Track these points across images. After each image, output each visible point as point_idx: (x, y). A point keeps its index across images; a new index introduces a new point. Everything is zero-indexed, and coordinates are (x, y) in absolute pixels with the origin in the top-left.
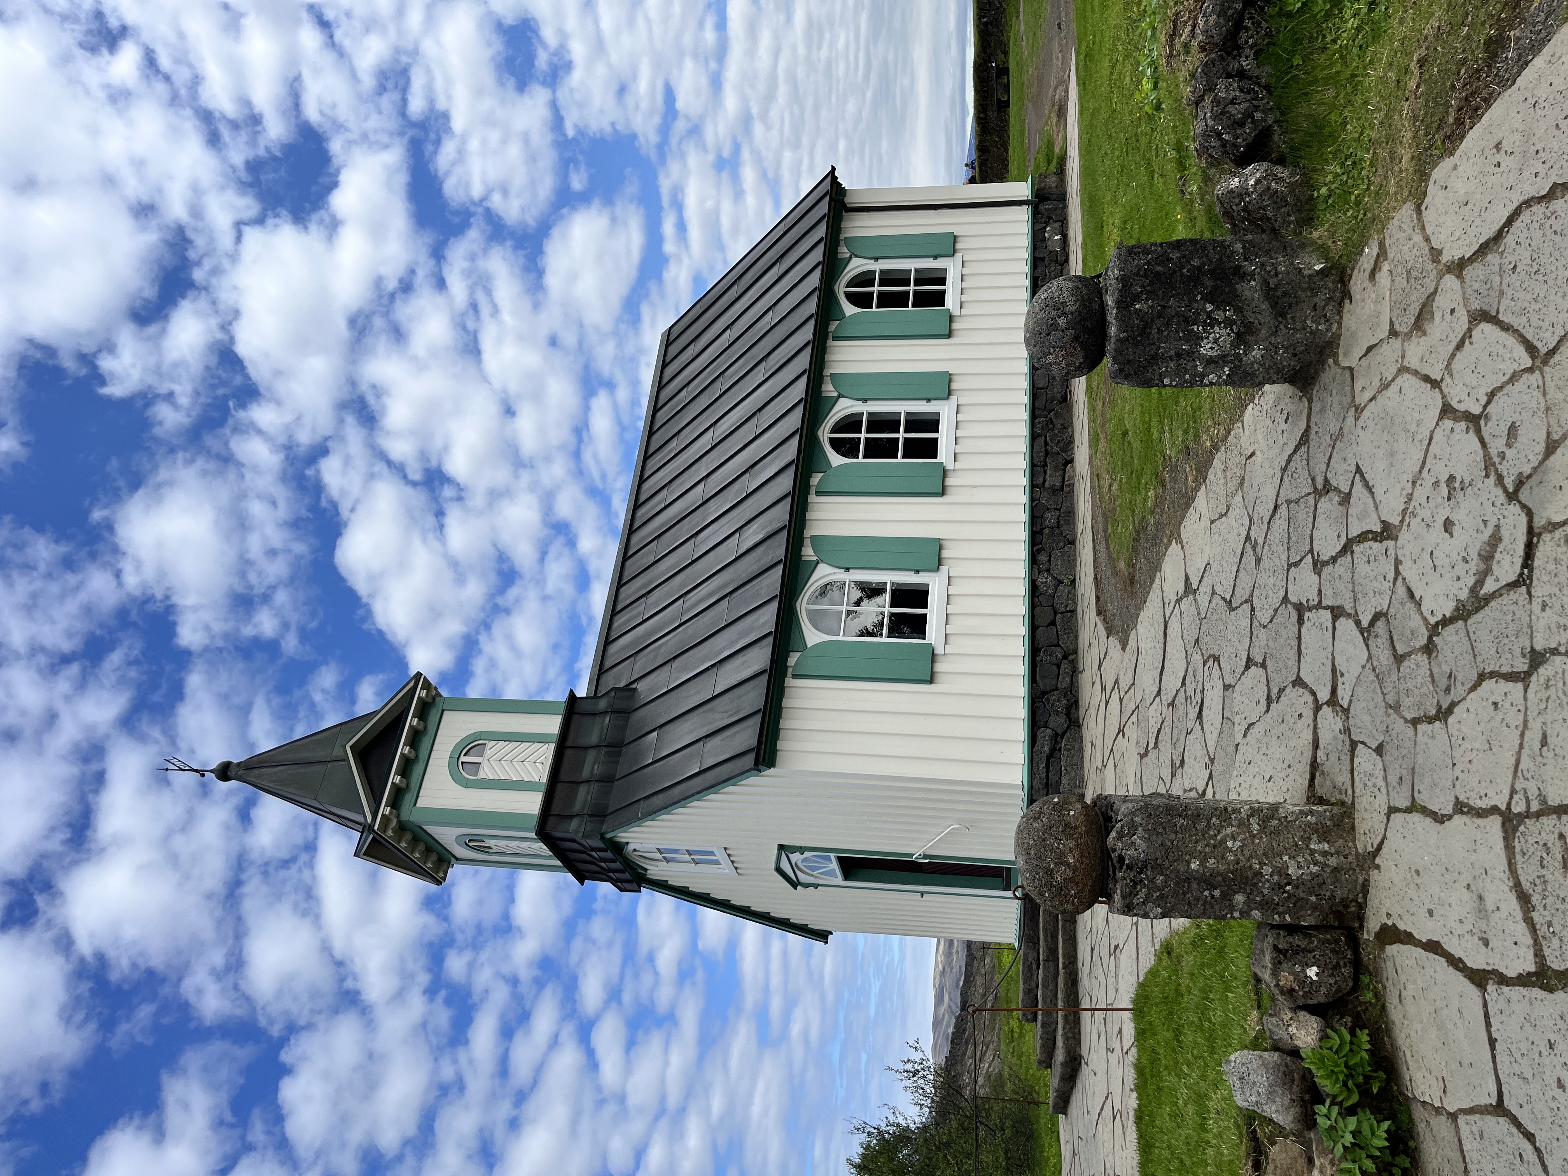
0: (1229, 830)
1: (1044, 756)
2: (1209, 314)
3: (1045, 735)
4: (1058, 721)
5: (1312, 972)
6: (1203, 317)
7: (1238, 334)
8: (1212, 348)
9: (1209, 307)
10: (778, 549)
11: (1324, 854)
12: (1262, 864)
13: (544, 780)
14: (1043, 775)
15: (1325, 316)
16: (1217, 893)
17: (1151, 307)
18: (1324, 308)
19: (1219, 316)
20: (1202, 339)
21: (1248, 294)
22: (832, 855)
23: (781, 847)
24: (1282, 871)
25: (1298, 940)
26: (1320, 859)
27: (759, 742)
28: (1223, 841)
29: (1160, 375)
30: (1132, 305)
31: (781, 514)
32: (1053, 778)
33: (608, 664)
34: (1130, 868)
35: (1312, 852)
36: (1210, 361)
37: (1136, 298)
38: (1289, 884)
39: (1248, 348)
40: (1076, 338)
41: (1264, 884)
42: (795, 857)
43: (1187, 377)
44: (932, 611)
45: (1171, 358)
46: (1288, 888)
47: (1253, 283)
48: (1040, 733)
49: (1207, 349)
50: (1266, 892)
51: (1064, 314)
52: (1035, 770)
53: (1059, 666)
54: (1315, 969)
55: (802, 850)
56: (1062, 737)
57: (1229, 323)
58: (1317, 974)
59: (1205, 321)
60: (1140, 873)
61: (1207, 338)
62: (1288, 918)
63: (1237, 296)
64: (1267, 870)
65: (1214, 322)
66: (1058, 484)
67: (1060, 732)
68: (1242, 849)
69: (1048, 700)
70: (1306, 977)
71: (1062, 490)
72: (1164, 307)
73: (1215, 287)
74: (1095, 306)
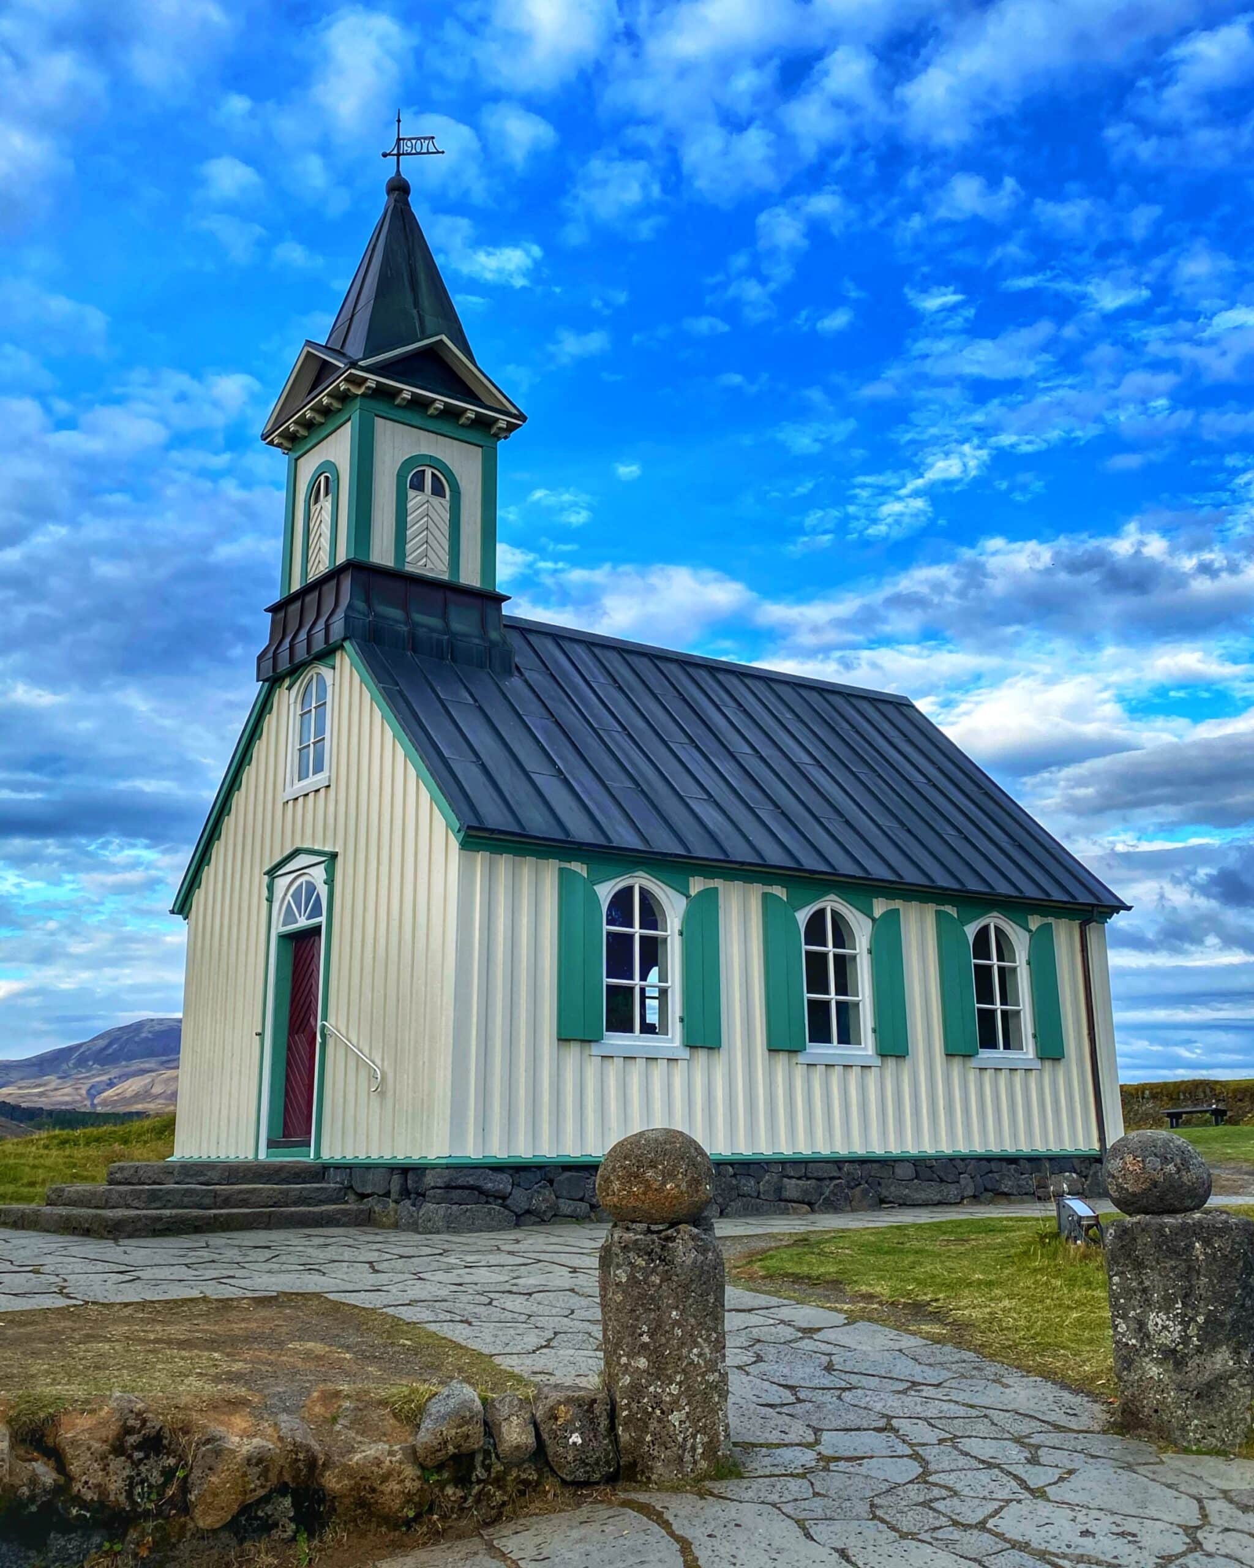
0: (707, 1350)
1: (481, 1183)
2: (1192, 1319)
3: (502, 1183)
4: (520, 1199)
5: (576, 1438)
6: (1190, 1313)
7: (1174, 1351)
8: (1156, 1324)
9: (1200, 1319)
10: (702, 849)
11: (694, 1448)
12: (680, 1384)
13: (409, 568)
14: (460, 1182)
15: (1204, 1438)
16: (646, 1339)
17: (1197, 1259)
18: (1214, 1436)
19: (1192, 1330)
20: (1167, 1313)
21: (1219, 1358)
22: (323, 919)
23: (334, 856)
24: (675, 1406)
25: (604, 1423)
26: (689, 1446)
27: (492, 831)
28: (696, 1344)
29: (1123, 1273)
30: (1198, 1240)
31: (740, 852)
32: (456, 1194)
33: (566, 645)
34: (663, 1248)
35: (694, 1436)
36: (1141, 1325)
37: (1207, 1243)
38: (663, 1412)
39: (1159, 1362)
40: (1155, 1184)
41: (660, 1387)
42: (318, 875)
43: (1122, 1301)
44: (638, 1039)
45: (1142, 1283)
46: (658, 1412)
47: (1231, 1363)
48: (504, 1177)
49: (1155, 1319)
50: (652, 1389)
51: (1179, 1171)
52: (465, 1171)
53: (581, 1200)
54: (580, 1441)
55: (330, 882)
56: (502, 1205)
57: (1185, 1340)
58: (574, 1443)
59: (1186, 1315)
60: (660, 1258)
61: (1168, 1319)
62: (625, 1413)
63: (1214, 1347)
64: (674, 1389)
65: (1186, 1325)
66: (786, 1194)
67: (508, 1202)
68: (692, 1363)
69: (545, 1187)
70: (572, 1433)
71: (781, 1200)
72: (1198, 1273)
73: (1223, 1324)
74: (1188, 1203)
